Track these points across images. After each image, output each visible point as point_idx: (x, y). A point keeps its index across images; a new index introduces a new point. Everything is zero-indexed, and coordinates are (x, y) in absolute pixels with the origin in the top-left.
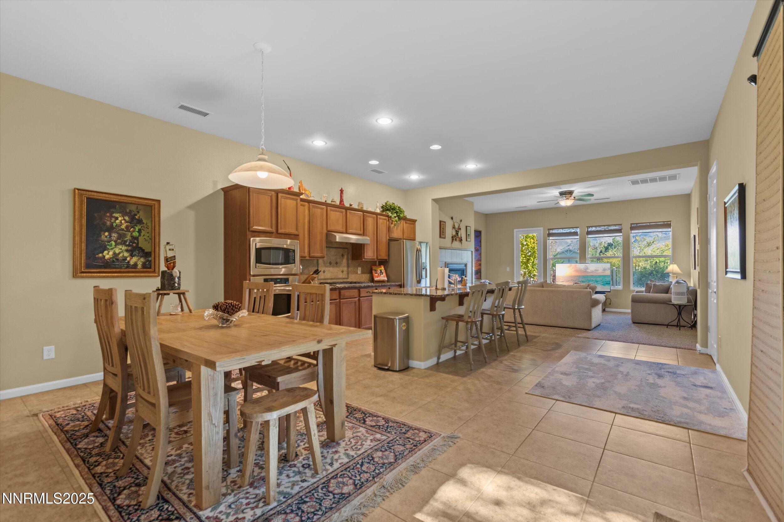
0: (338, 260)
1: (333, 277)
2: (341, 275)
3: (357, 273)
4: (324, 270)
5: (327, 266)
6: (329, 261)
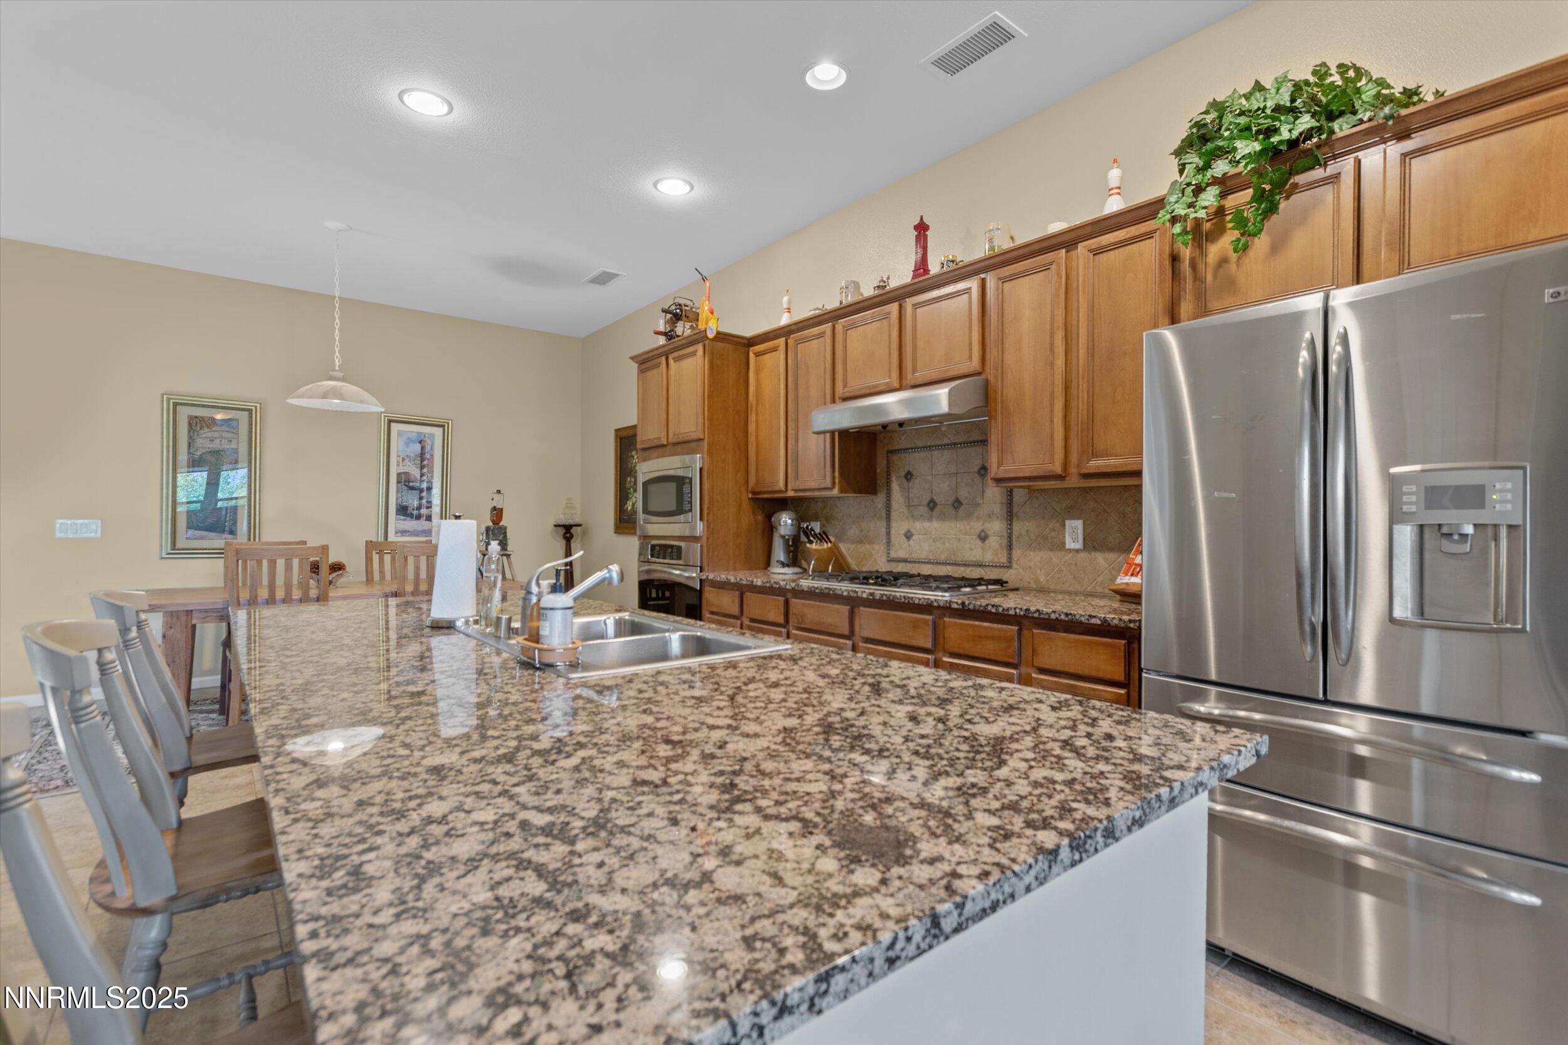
0: (963, 494)
1: (943, 557)
2: (974, 551)
3: (1061, 546)
4: (909, 531)
5: (921, 517)
6: (928, 499)
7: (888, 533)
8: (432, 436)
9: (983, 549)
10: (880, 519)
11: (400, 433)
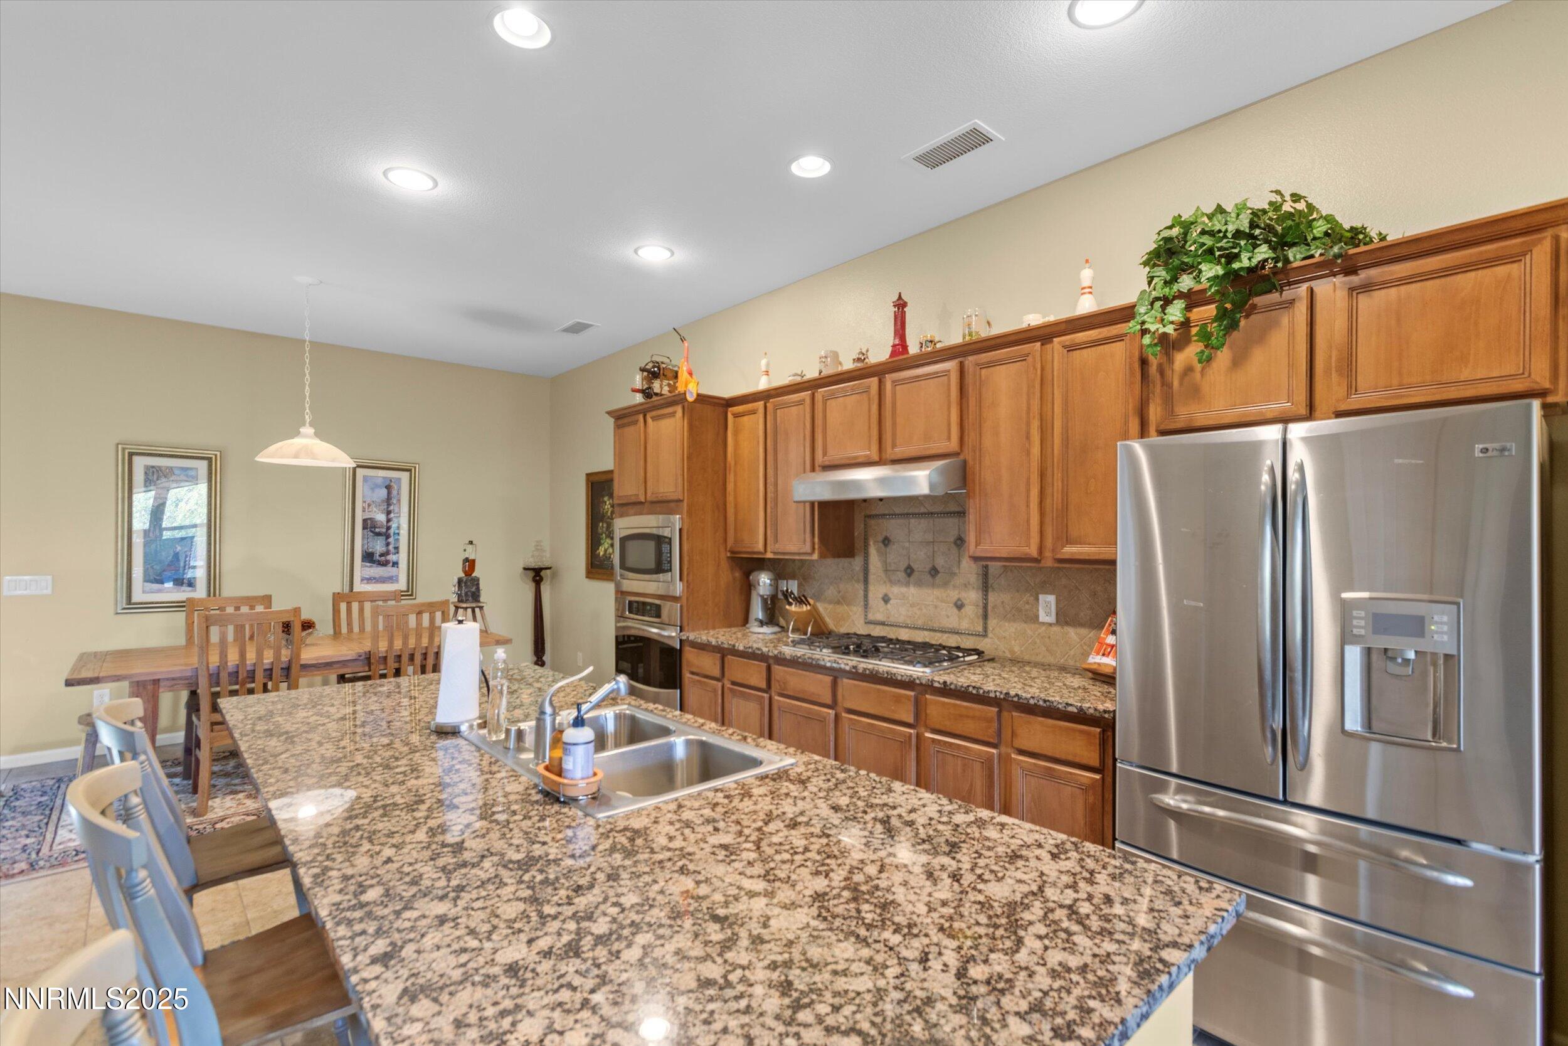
0: (940, 562)
1: (920, 623)
2: (951, 618)
3: (1035, 618)
4: (886, 595)
5: (898, 582)
6: (906, 565)
7: (866, 596)
8: (399, 480)
9: (959, 617)
10: (858, 581)
11: (365, 479)
